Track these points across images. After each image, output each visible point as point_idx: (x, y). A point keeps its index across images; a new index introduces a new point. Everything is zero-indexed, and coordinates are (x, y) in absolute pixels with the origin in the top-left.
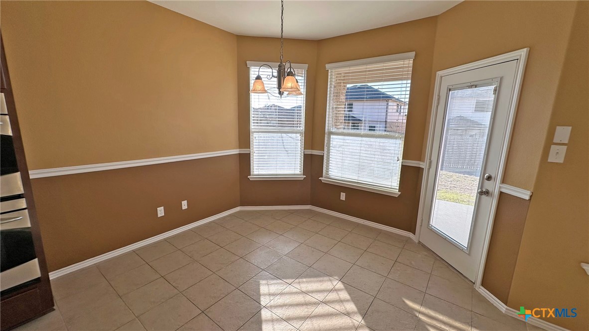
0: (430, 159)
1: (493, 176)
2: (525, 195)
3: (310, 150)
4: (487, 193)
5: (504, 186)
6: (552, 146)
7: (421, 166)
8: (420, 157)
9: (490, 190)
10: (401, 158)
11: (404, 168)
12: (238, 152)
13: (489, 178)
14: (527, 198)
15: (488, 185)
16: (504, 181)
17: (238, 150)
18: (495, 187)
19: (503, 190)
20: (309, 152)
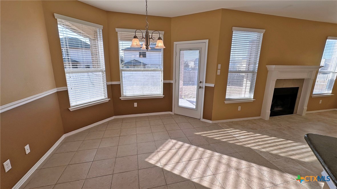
0: (175, 79)
1: (202, 81)
2: (213, 85)
3: (110, 82)
4: (200, 87)
5: (206, 84)
6: (218, 70)
7: (171, 82)
8: (170, 78)
9: (202, 86)
10: (163, 80)
11: (164, 84)
12: (56, 91)
13: (201, 82)
14: (214, 86)
15: (201, 85)
16: (206, 83)
17: (56, 89)
18: (204, 85)
19: (206, 86)
20: (110, 83)
